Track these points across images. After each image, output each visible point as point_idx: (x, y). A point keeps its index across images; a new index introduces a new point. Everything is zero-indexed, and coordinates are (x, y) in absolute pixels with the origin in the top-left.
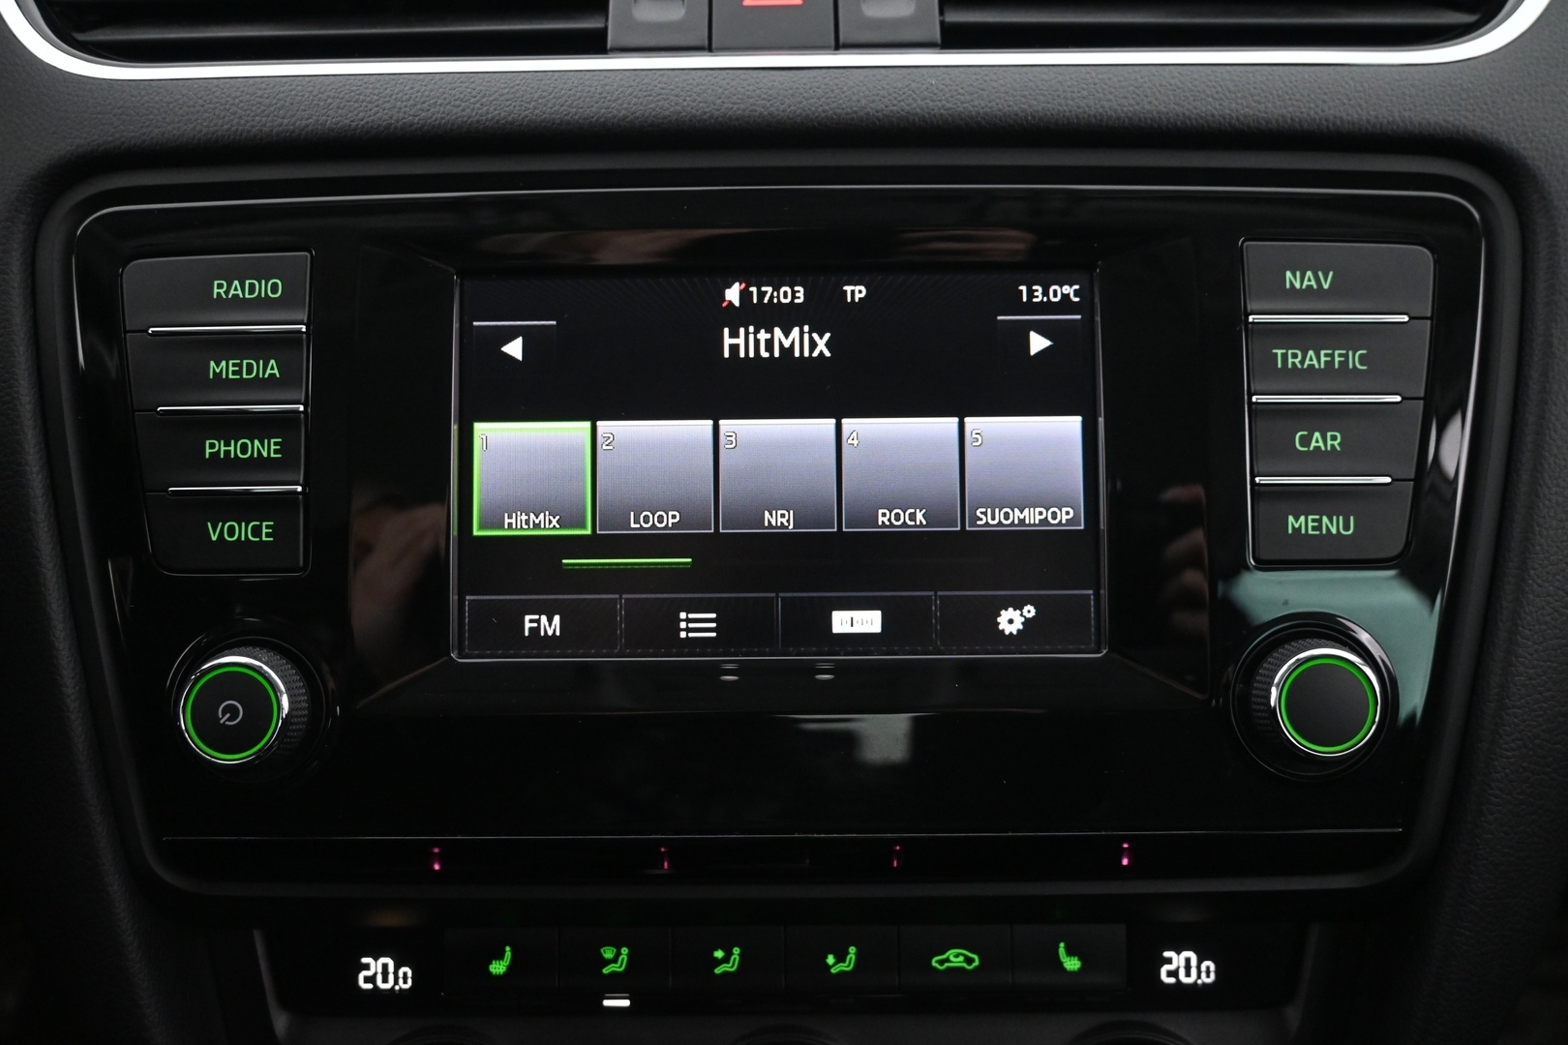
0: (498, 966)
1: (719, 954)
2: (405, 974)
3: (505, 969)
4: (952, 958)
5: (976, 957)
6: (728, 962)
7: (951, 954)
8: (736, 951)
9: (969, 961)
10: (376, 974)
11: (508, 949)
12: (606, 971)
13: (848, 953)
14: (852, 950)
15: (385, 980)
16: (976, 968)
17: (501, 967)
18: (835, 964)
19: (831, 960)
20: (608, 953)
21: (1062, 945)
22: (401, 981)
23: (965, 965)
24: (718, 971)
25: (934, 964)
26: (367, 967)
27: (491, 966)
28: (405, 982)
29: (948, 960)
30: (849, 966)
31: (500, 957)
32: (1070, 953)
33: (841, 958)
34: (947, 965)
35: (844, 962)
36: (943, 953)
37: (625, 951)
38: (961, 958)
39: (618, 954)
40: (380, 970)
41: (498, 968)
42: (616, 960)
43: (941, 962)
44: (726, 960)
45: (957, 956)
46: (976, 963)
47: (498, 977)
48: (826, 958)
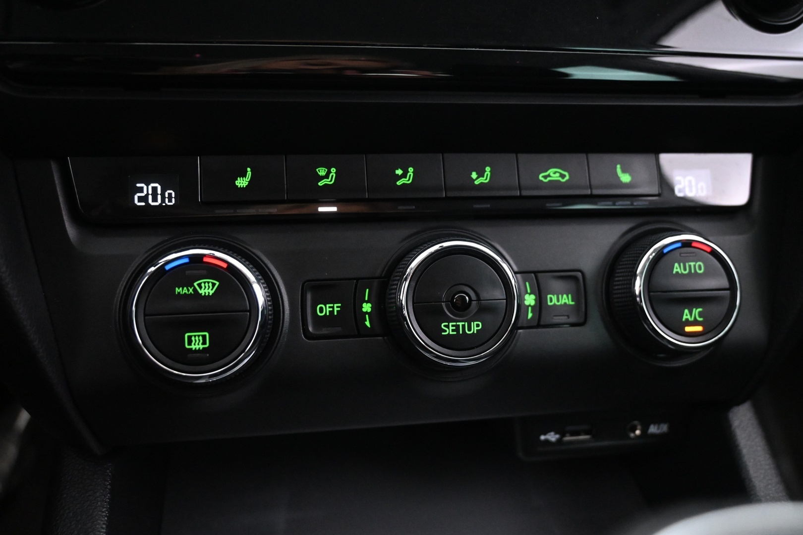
0: (242, 181)
1: (399, 172)
2: (170, 194)
3: (247, 183)
4: (552, 174)
5: (566, 174)
6: (406, 177)
7: (551, 171)
8: (411, 170)
9: (563, 176)
10: (148, 194)
11: (249, 169)
12: (320, 184)
13: (485, 171)
14: (488, 169)
15: (155, 200)
16: (567, 181)
17: (244, 182)
18: (477, 178)
19: (474, 175)
20: (322, 172)
21: (618, 166)
22: (167, 200)
23: (560, 179)
24: (399, 183)
25: (541, 178)
26: (141, 190)
27: (236, 182)
28: (170, 201)
29: (549, 176)
30: (486, 179)
31: (244, 175)
32: (624, 171)
33: (481, 174)
34: (549, 179)
35: (483, 177)
36: (546, 171)
37: (333, 170)
38: (558, 175)
39: (329, 172)
40: (150, 192)
41: (242, 183)
42: (327, 176)
43: (545, 177)
44: (404, 175)
45: (555, 173)
46: (567, 178)
47: (242, 189)
48: (471, 174)
